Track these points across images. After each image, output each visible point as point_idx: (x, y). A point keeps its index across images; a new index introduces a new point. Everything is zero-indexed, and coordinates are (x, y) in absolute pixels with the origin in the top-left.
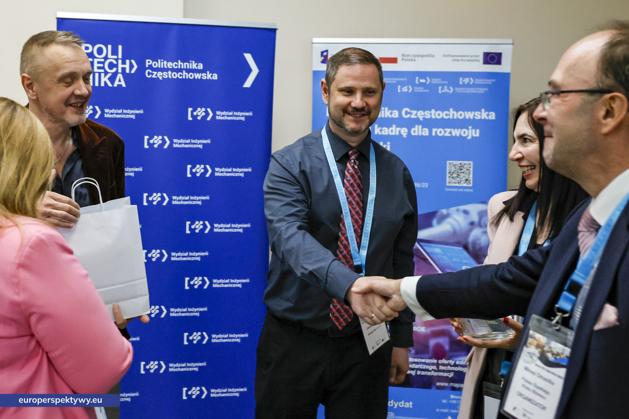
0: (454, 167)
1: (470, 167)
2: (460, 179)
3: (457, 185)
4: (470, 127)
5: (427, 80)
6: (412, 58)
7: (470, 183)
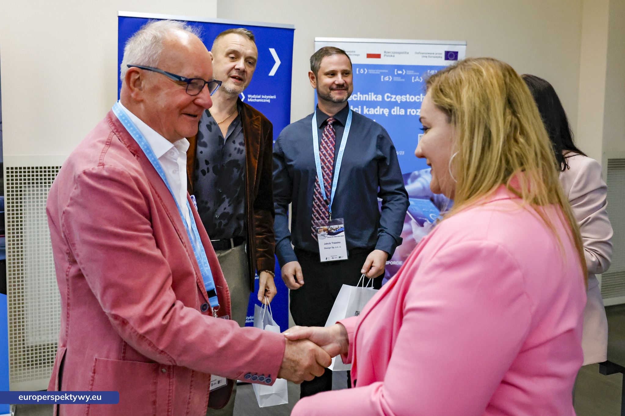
5: (403, 72)
6: (392, 55)
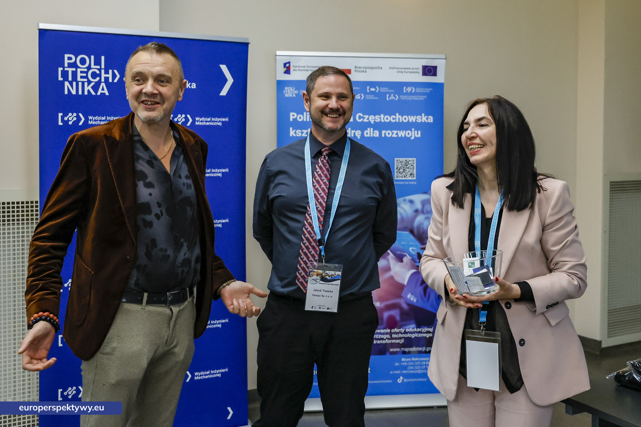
0: (401, 163)
1: (414, 163)
2: (406, 173)
3: (404, 178)
4: (413, 129)
5: (376, 89)
6: (363, 70)
7: (414, 176)
